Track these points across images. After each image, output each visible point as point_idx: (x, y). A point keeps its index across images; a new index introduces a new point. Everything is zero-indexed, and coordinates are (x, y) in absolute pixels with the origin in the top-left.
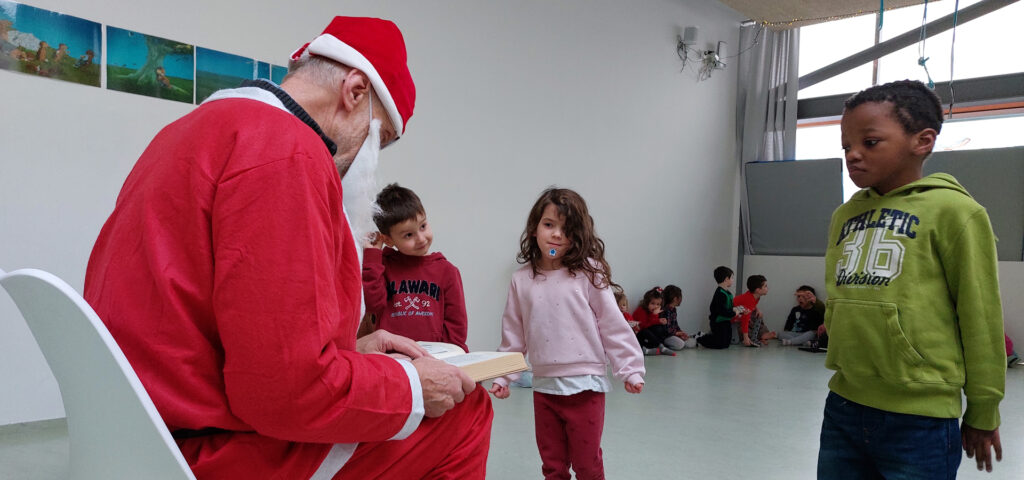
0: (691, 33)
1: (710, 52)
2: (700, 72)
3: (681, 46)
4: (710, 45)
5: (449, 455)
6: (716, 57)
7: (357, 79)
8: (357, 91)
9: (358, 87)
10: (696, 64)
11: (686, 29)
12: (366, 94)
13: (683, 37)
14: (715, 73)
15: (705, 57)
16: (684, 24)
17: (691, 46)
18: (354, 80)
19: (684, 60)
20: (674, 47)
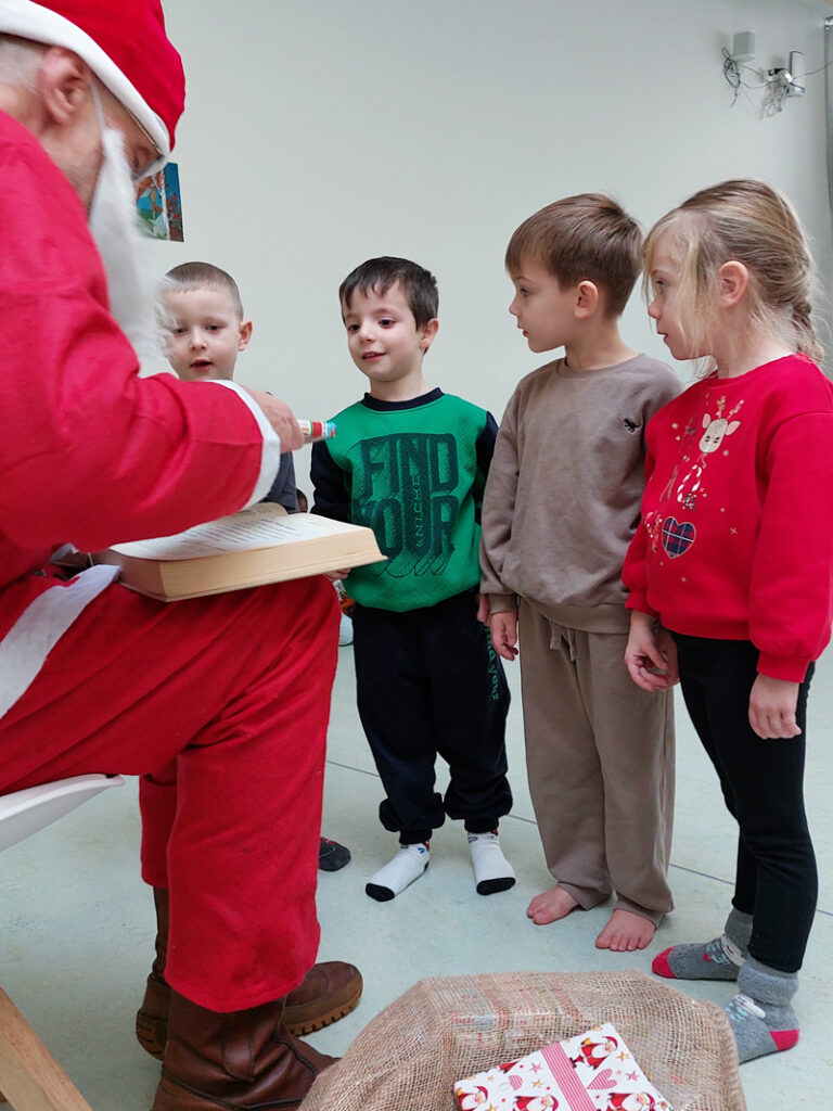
0: (744, 41)
1: (777, 71)
2: (764, 105)
3: (730, 65)
4: (776, 59)
5: (243, 695)
6: (788, 76)
7: (62, 66)
8: (70, 86)
9: (72, 79)
10: (756, 91)
11: (735, 36)
12: (87, 89)
13: (731, 53)
14: (788, 104)
15: (770, 79)
16: (731, 31)
17: (744, 64)
18: (60, 67)
19: (737, 87)
20: (721, 68)
